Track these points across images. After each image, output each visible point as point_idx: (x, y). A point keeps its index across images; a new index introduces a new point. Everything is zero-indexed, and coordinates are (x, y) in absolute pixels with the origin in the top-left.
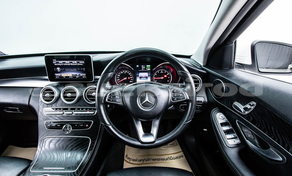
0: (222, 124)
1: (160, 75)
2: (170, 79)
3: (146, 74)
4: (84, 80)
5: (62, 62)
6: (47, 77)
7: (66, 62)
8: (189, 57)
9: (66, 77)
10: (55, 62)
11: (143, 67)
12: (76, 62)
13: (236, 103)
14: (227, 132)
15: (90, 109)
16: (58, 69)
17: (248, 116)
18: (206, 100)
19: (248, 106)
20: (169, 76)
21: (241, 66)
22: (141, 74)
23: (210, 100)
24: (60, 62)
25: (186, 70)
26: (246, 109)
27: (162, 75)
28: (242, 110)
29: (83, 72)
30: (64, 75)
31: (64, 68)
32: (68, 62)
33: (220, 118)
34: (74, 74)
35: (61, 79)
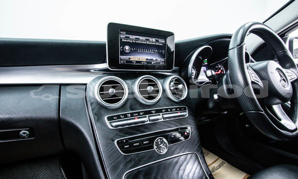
4: (162, 67)
5: (134, 37)
7: (141, 38)
9: (137, 62)
12: (154, 40)
15: (181, 109)
16: (127, 48)
24: (131, 37)
29: (161, 55)
30: (135, 58)
31: (136, 47)
32: (144, 38)
34: (149, 57)
35: (129, 65)
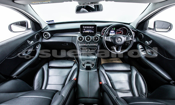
0: (141, 49)
1: (118, 32)
2: (122, 33)
3: (113, 31)
4: (93, 33)
6: (80, 32)
8: (129, 24)
10: (83, 27)
11: (112, 29)
12: (91, 27)
13: (146, 42)
14: (142, 51)
15: (95, 44)
16: (84, 29)
17: (149, 45)
18: (136, 41)
19: (150, 42)
20: (122, 32)
21: (150, 29)
22: (111, 31)
23: (137, 41)
24: (85, 27)
25: (131, 31)
26: (149, 43)
27: (119, 32)
28: (148, 43)
29: (93, 31)
30: (86, 32)
31: (86, 29)
32: (88, 27)
33: (140, 47)
34: (90, 31)
